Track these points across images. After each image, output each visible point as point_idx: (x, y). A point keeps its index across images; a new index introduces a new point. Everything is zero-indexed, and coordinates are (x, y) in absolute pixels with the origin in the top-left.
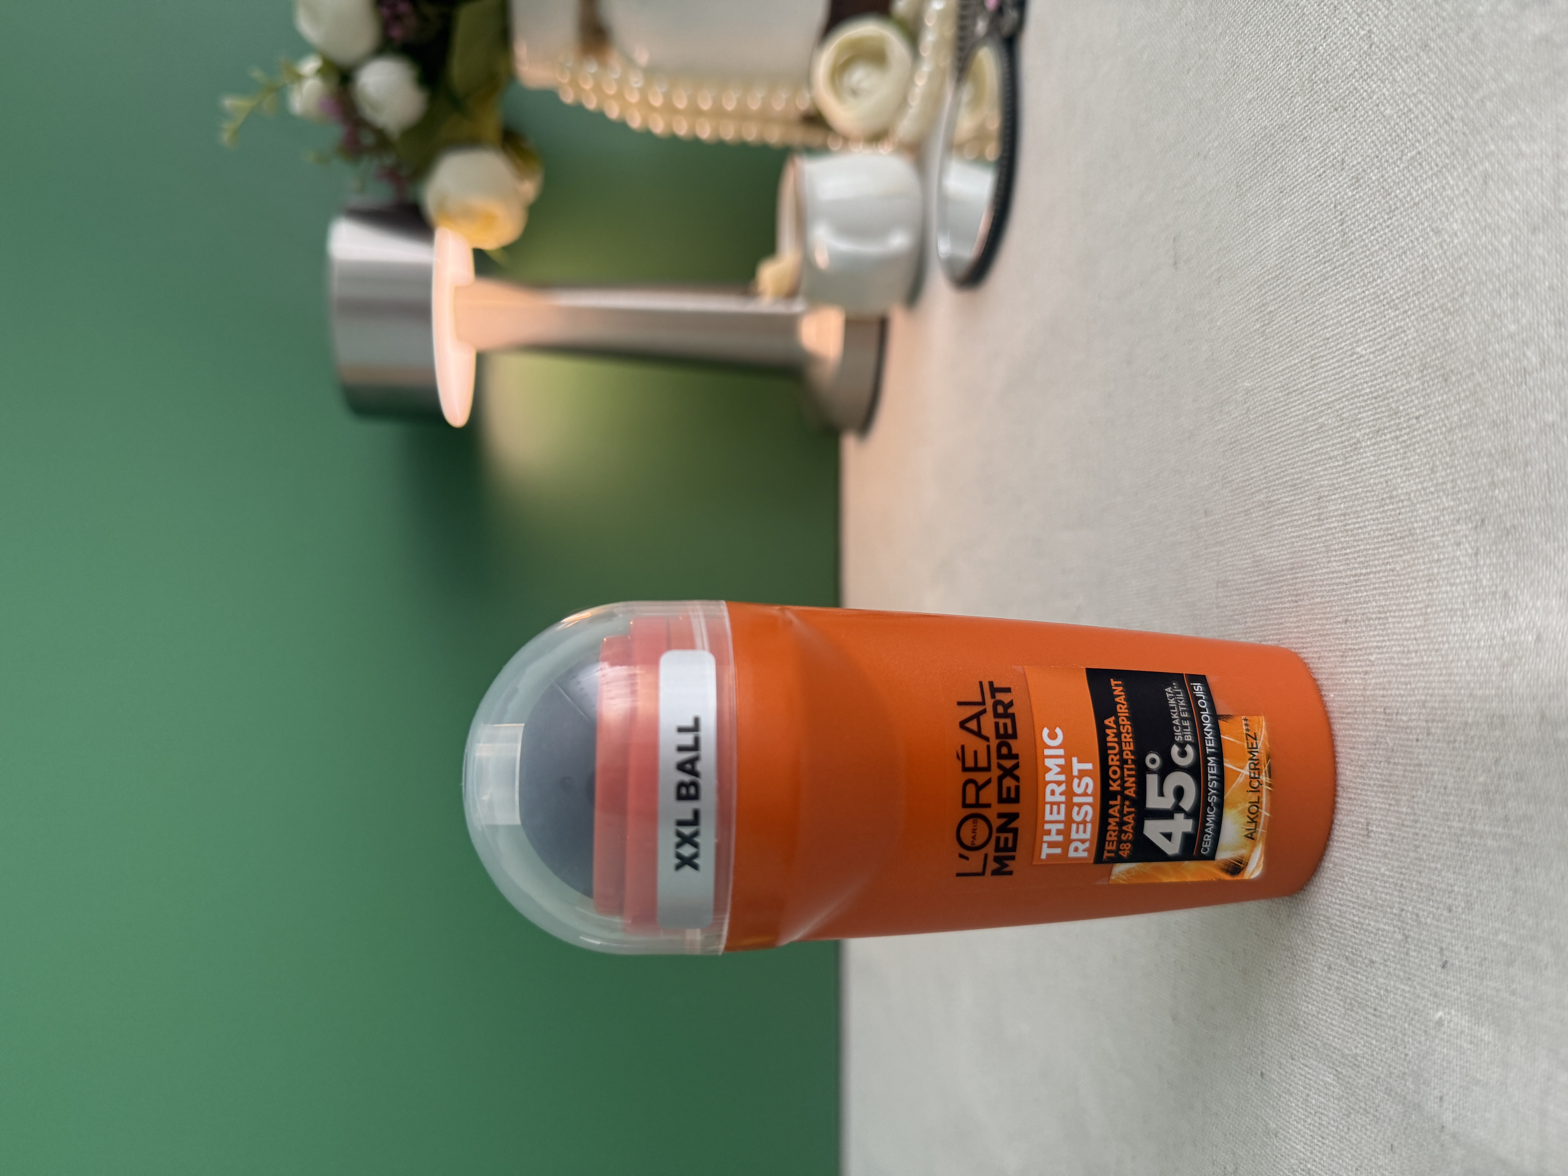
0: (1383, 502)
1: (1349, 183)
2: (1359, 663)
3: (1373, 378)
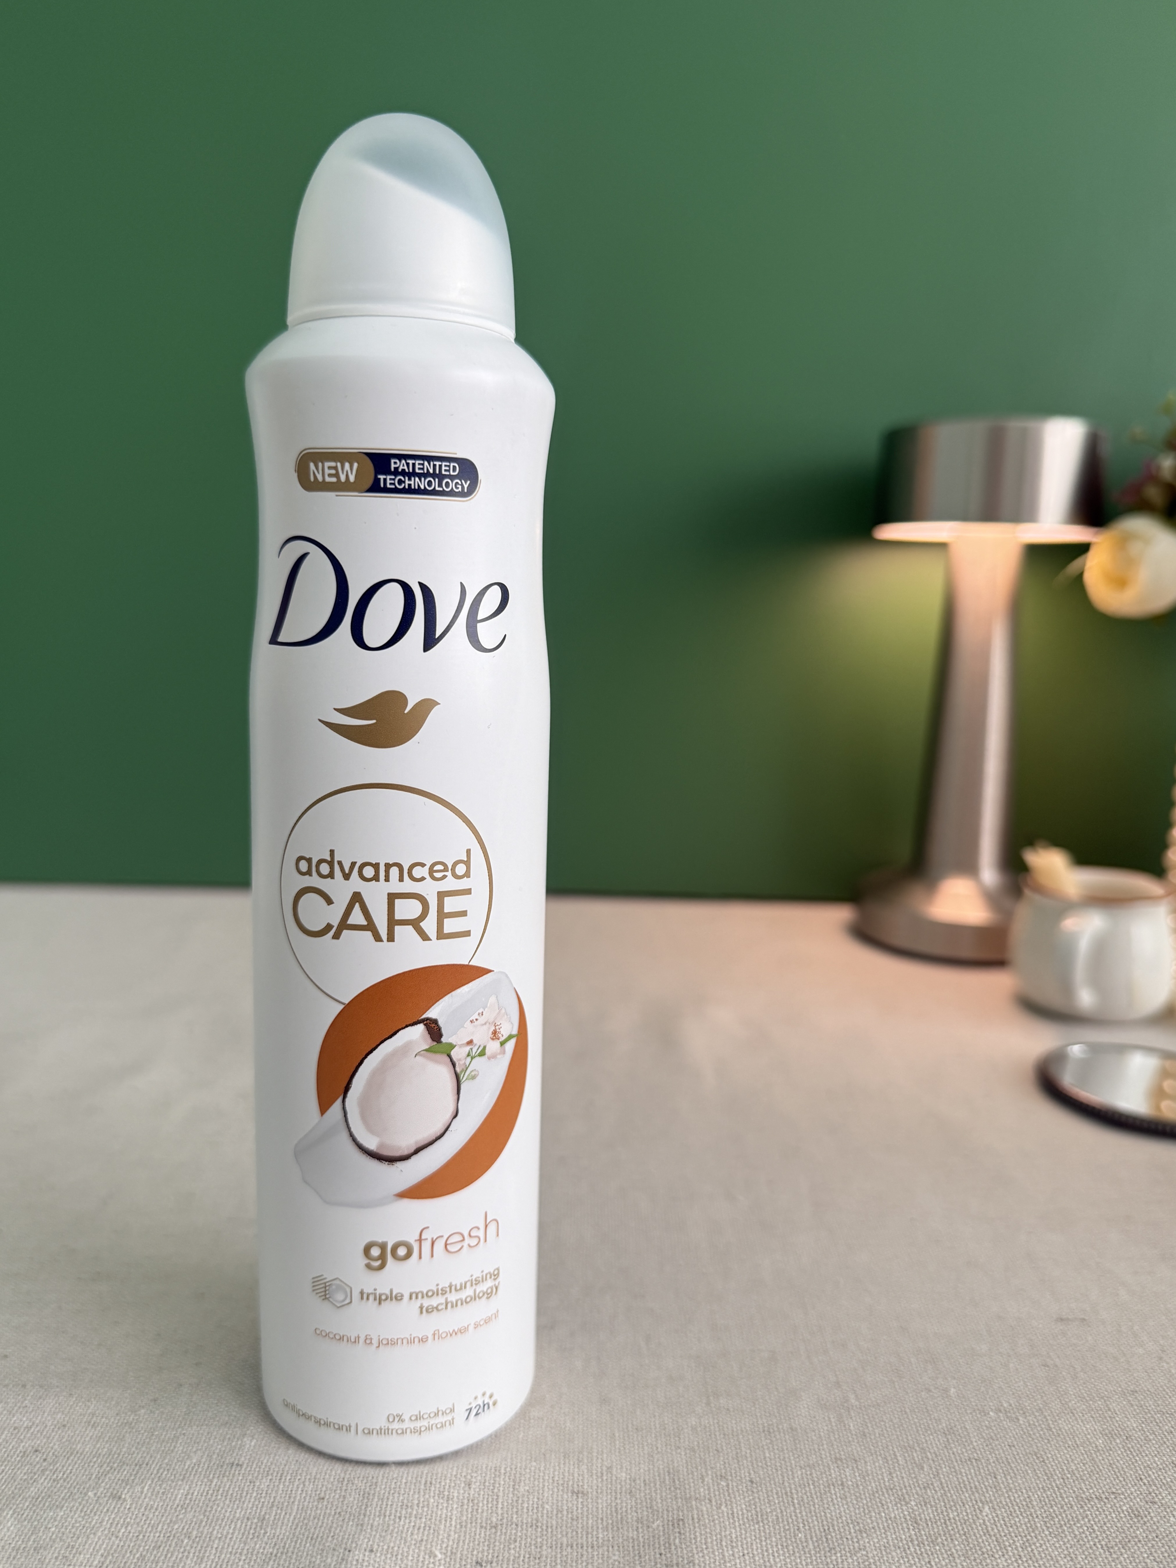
0: (856, 1524)
1: (1134, 1509)
2: (717, 1493)
3: (962, 1521)
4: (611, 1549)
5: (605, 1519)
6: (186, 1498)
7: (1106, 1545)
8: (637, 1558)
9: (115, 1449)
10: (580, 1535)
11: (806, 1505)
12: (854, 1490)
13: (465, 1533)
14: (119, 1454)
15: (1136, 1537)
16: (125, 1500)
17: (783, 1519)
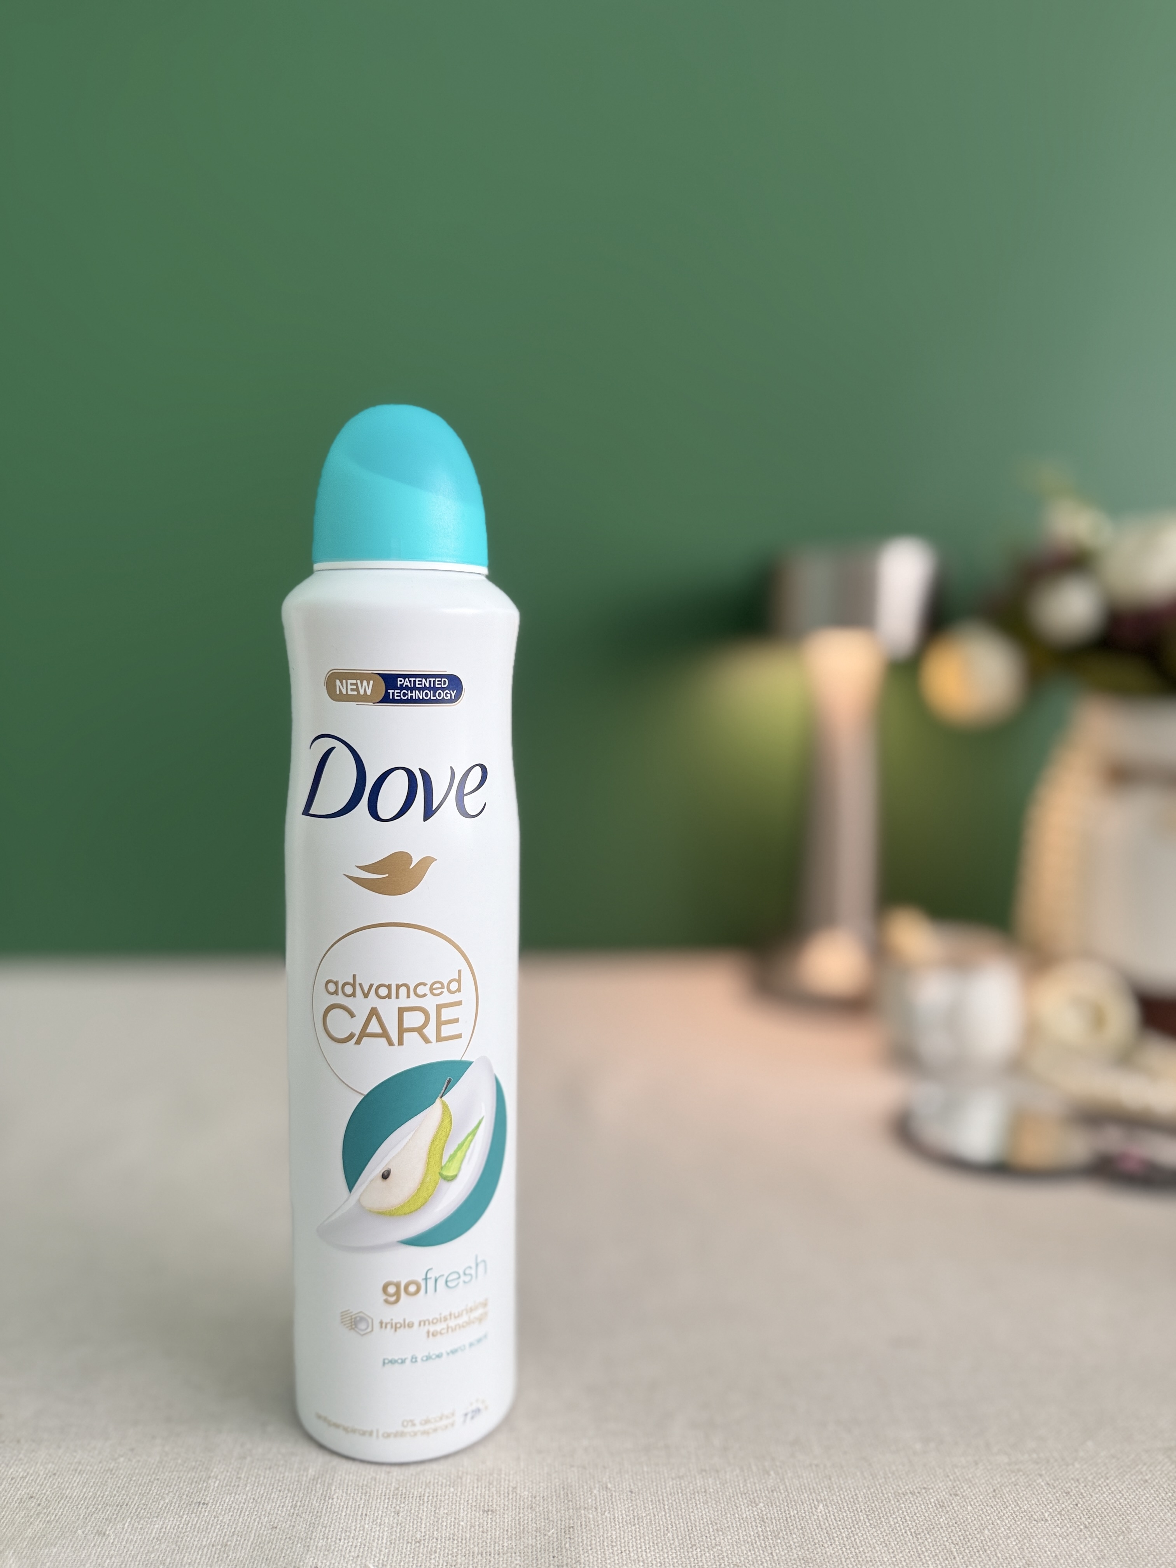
0: (714, 1524)
1: (940, 1500)
2: (602, 1502)
3: (801, 1518)
4: (513, 1555)
5: (510, 1530)
6: (160, 1532)
7: (915, 1532)
8: (534, 1561)
9: (99, 1493)
10: (489, 1545)
11: (675, 1510)
12: (714, 1496)
13: (394, 1548)
14: (103, 1497)
15: (939, 1524)
17: (655, 1522)
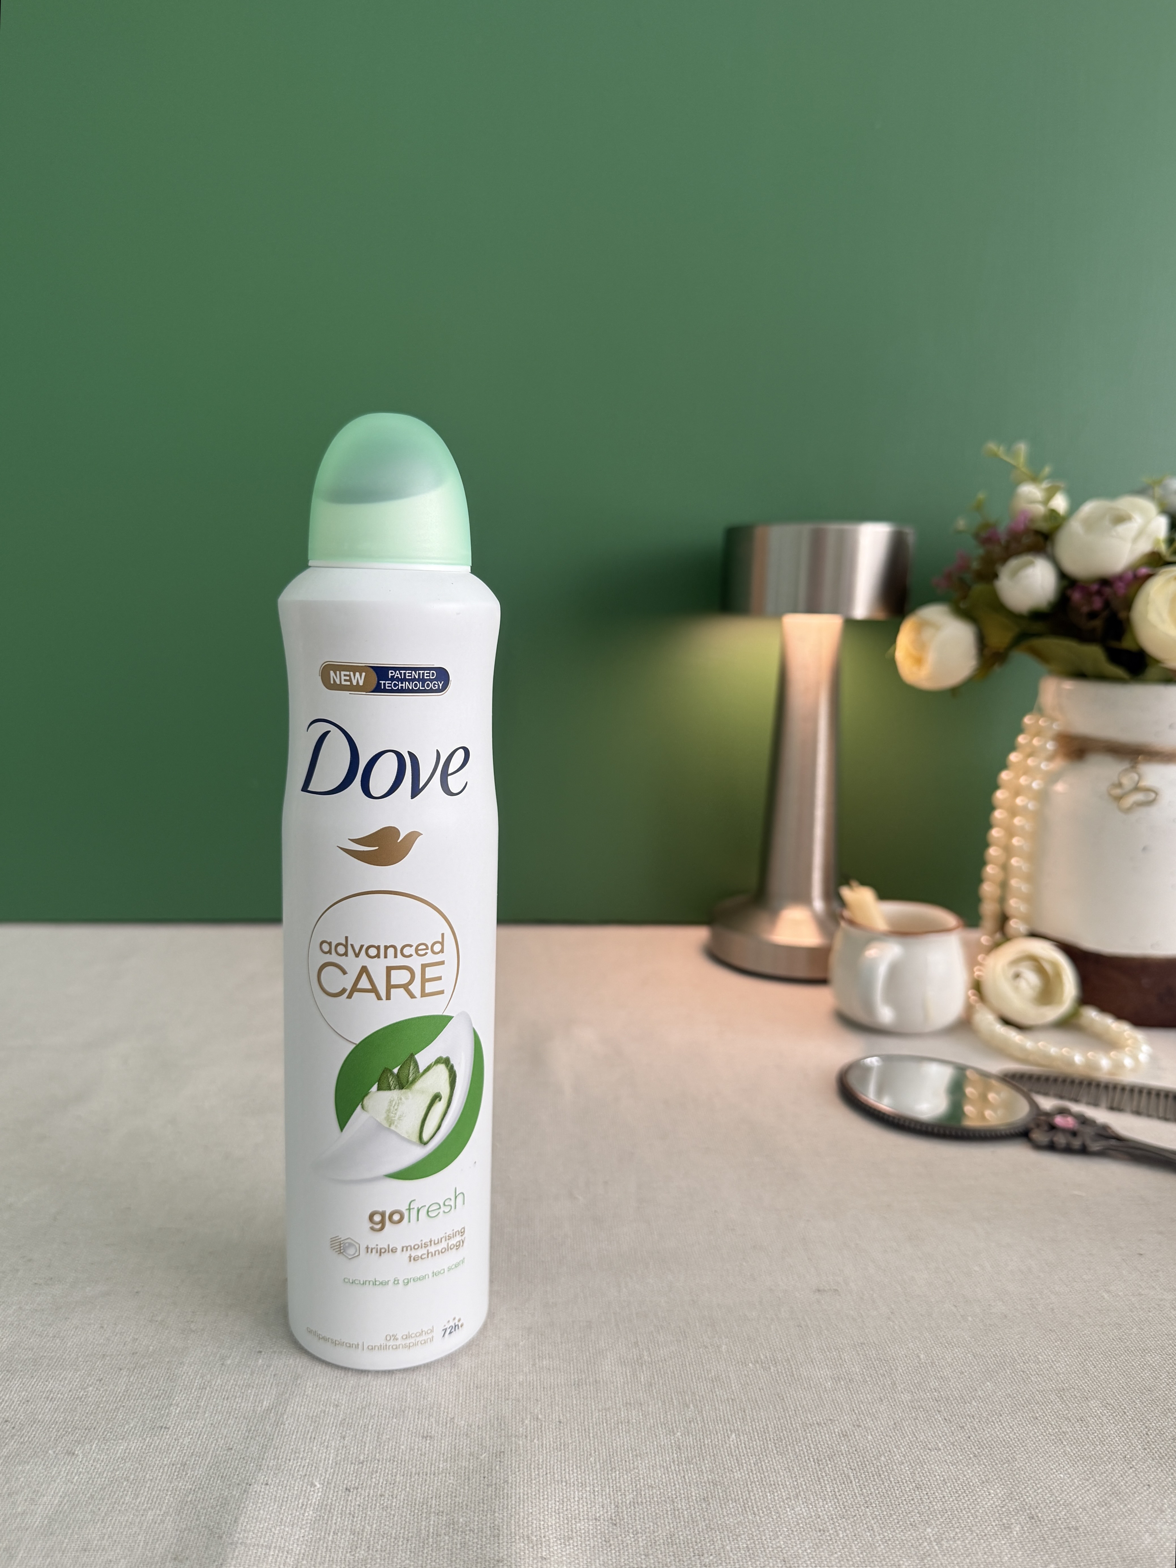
0: (634, 1450)
4: (448, 1475)
5: (446, 1454)
6: (125, 1452)
7: (817, 1459)
8: (466, 1481)
9: (69, 1418)
10: (425, 1466)
11: (599, 1438)
12: (636, 1426)
13: (339, 1468)
14: (72, 1422)
16: (77, 1455)
